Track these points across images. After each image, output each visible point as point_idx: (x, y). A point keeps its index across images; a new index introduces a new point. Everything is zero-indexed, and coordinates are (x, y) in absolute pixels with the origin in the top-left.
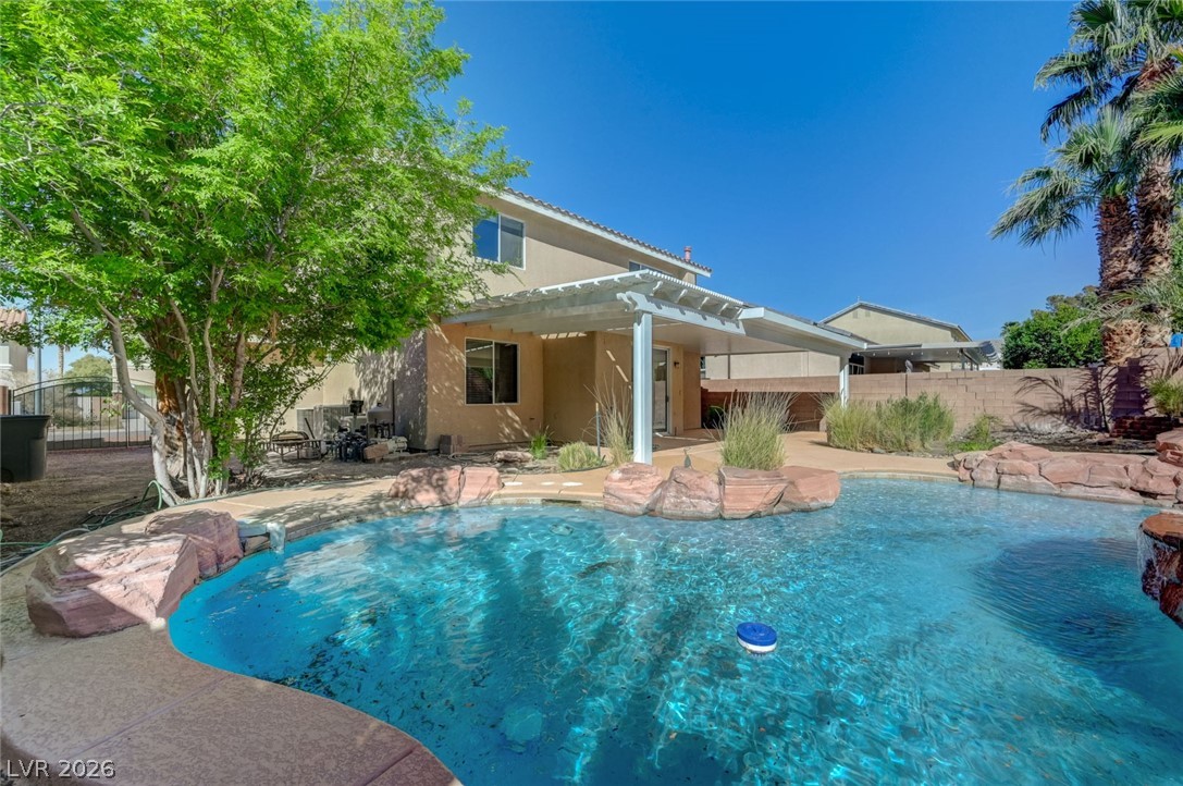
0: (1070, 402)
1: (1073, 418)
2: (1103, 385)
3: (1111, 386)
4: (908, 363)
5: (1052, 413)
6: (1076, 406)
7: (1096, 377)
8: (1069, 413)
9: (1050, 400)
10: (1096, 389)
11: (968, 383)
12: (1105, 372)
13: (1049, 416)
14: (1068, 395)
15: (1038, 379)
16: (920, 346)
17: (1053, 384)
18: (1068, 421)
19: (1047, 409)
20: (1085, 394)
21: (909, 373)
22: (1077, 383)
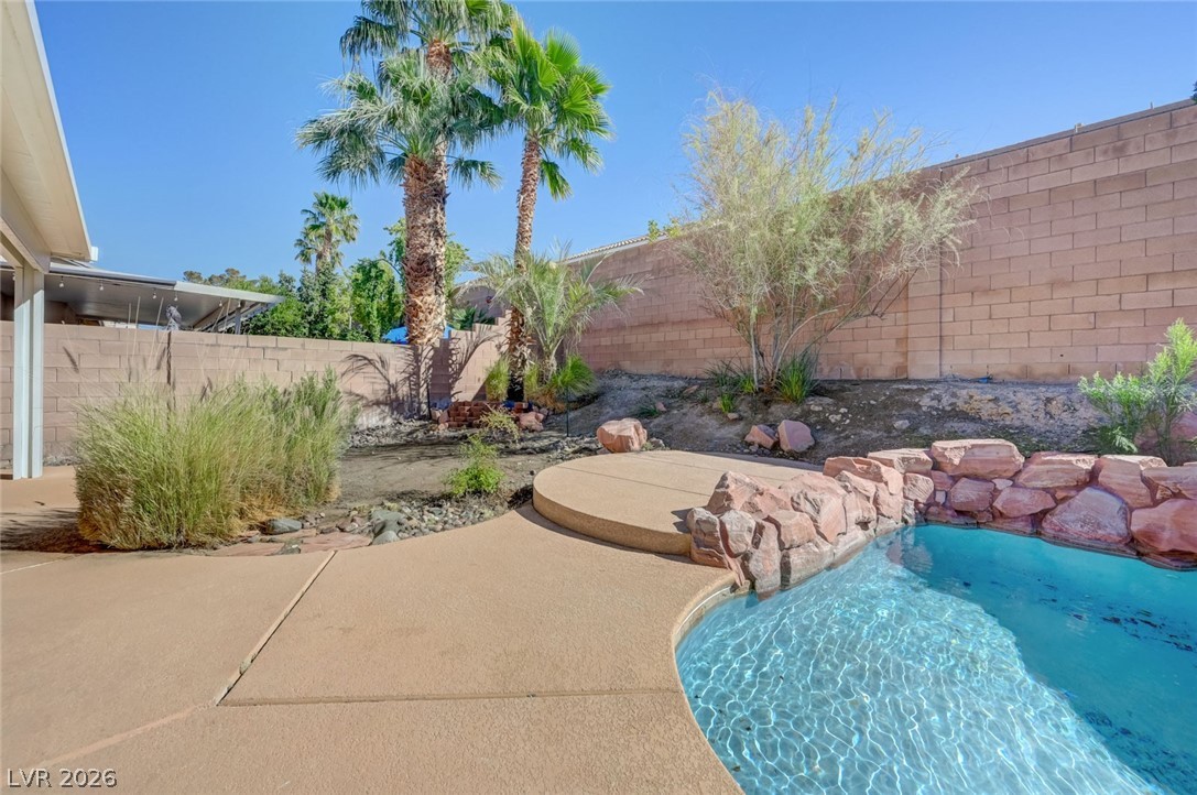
0: (393, 388)
1: (397, 409)
2: (422, 370)
3: (429, 369)
4: (174, 310)
5: (378, 403)
6: (400, 393)
7: (417, 357)
8: (394, 404)
9: (377, 387)
10: (416, 373)
11: (281, 355)
12: (424, 354)
13: (375, 407)
14: (393, 381)
15: (365, 358)
16: (173, 285)
17: (379, 365)
18: (393, 414)
19: (372, 398)
20: (408, 378)
21: (176, 332)
22: (401, 365)
